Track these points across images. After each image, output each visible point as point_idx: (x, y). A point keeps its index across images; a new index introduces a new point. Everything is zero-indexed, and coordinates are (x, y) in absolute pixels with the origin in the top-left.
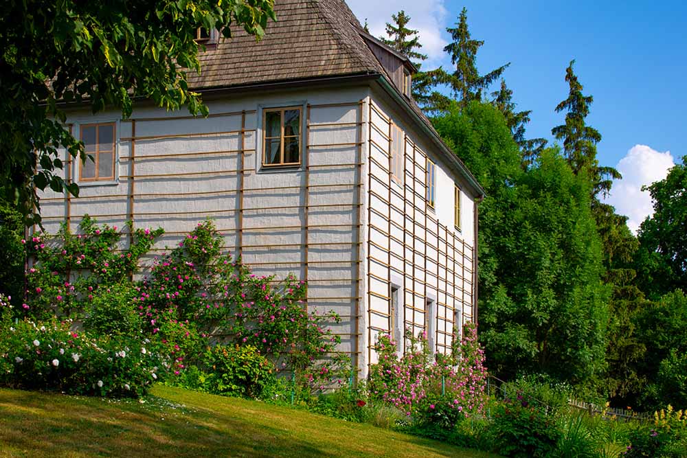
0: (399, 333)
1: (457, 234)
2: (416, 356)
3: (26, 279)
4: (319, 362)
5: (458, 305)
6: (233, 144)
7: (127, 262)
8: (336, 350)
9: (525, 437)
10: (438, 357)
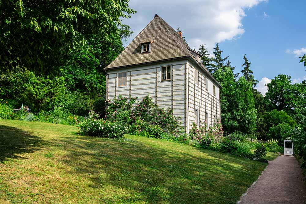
0: (198, 121)
1: (214, 96)
2: (203, 127)
3: (106, 110)
4: (176, 129)
5: (215, 114)
6: (154, 75)
7: (129, 105)
8: (180, 126)
9: (228, 147)
10: (209, 128)
